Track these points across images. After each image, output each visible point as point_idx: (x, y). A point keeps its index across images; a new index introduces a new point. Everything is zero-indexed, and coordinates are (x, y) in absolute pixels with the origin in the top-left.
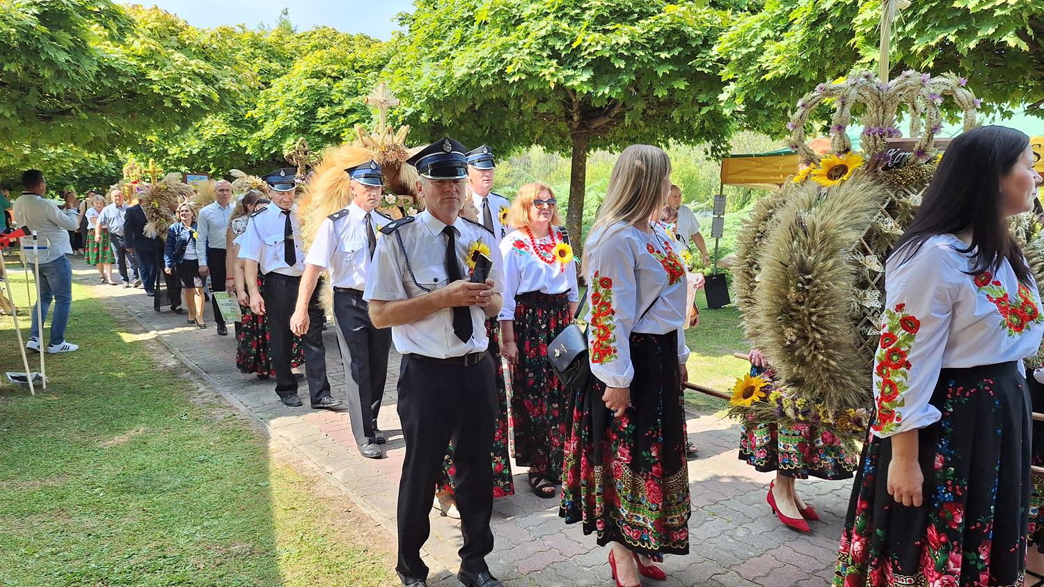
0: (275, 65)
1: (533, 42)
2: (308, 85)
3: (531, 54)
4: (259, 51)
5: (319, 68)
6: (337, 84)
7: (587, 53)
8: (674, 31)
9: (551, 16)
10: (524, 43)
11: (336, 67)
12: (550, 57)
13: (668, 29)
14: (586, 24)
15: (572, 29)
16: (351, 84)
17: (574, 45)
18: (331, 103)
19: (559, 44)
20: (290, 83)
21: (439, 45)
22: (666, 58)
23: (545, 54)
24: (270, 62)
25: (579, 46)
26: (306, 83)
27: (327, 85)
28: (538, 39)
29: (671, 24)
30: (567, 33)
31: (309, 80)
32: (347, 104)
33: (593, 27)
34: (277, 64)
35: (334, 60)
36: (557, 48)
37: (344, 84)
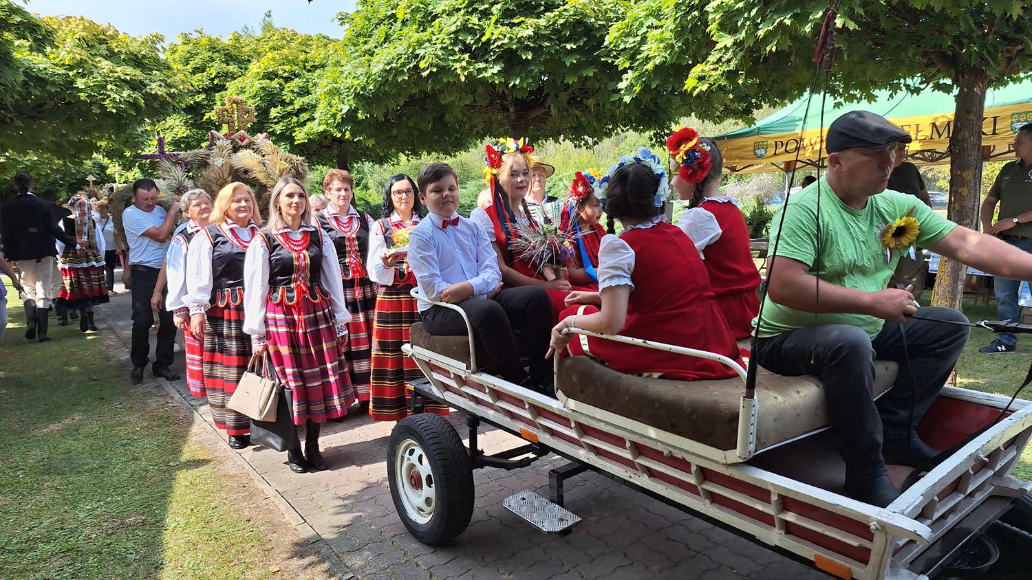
0: (233, 68)
1: (446, 37)
2: (260, 86)
3: (442, 48)
4: (217, 54)
5: (271, 70)
6: (288, 84)
7: (495, 46)
8: (579, 22)
9: (462, 12)
10: (438, 39)
11: (287, 68)
12: (462, 52)
13: (572, 20)
14: (494, 19)
15: (481, 23)
16: (301, 85)
17: (484, 39)
18: (283, 103)
19: (470, 38)
20: (244, 84)
21: (365, 43)
22: (571, 47)
23: (457, 49)
24: (228, 65)
25: (489, 40)
26: (257, 85)
27: (278, 86)
28: (450, 34)
29: (575, 15)
30: (476, 27)
31: (261, 81)
32: (298, 104)
33: (501, 20)
34: (234, 66)
35: (286, 61)
36: (468, 42)
37: (295, 84)
